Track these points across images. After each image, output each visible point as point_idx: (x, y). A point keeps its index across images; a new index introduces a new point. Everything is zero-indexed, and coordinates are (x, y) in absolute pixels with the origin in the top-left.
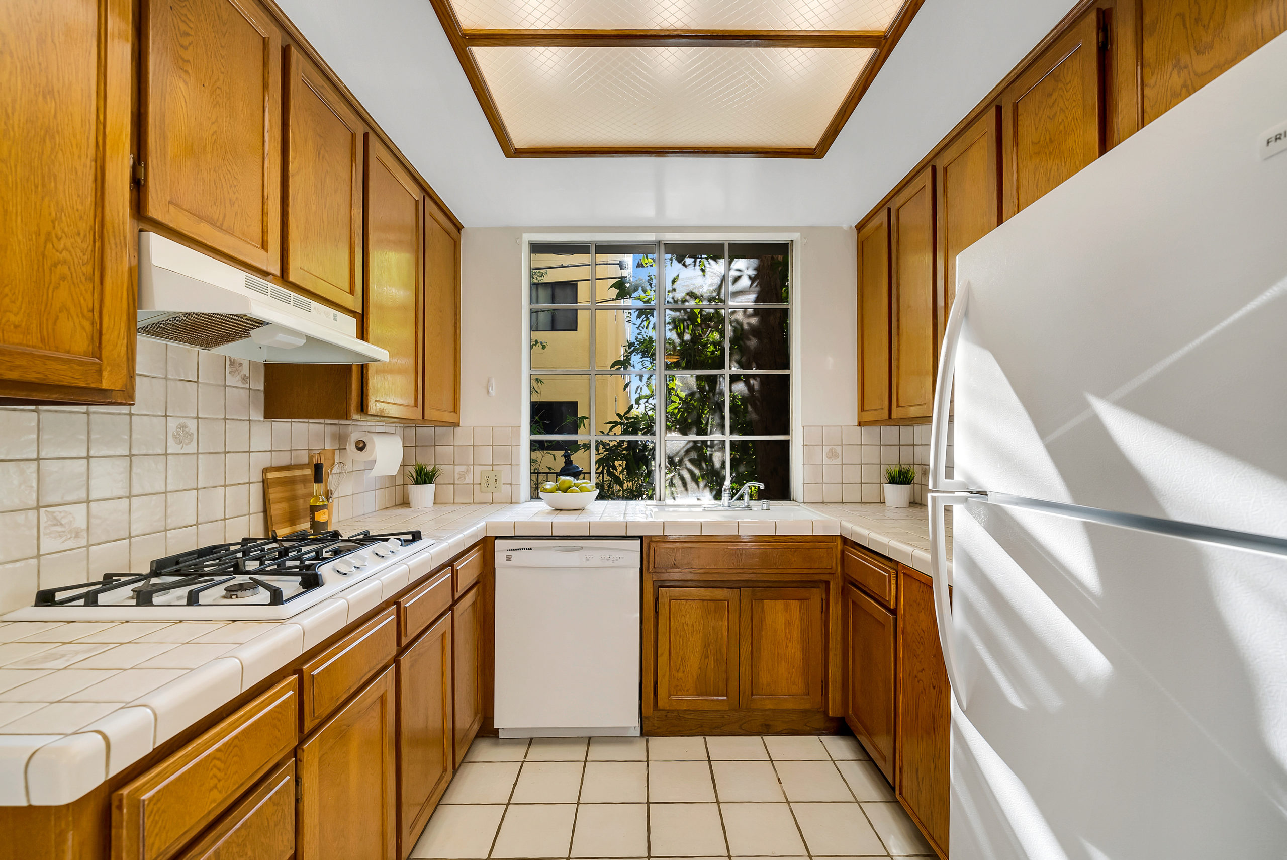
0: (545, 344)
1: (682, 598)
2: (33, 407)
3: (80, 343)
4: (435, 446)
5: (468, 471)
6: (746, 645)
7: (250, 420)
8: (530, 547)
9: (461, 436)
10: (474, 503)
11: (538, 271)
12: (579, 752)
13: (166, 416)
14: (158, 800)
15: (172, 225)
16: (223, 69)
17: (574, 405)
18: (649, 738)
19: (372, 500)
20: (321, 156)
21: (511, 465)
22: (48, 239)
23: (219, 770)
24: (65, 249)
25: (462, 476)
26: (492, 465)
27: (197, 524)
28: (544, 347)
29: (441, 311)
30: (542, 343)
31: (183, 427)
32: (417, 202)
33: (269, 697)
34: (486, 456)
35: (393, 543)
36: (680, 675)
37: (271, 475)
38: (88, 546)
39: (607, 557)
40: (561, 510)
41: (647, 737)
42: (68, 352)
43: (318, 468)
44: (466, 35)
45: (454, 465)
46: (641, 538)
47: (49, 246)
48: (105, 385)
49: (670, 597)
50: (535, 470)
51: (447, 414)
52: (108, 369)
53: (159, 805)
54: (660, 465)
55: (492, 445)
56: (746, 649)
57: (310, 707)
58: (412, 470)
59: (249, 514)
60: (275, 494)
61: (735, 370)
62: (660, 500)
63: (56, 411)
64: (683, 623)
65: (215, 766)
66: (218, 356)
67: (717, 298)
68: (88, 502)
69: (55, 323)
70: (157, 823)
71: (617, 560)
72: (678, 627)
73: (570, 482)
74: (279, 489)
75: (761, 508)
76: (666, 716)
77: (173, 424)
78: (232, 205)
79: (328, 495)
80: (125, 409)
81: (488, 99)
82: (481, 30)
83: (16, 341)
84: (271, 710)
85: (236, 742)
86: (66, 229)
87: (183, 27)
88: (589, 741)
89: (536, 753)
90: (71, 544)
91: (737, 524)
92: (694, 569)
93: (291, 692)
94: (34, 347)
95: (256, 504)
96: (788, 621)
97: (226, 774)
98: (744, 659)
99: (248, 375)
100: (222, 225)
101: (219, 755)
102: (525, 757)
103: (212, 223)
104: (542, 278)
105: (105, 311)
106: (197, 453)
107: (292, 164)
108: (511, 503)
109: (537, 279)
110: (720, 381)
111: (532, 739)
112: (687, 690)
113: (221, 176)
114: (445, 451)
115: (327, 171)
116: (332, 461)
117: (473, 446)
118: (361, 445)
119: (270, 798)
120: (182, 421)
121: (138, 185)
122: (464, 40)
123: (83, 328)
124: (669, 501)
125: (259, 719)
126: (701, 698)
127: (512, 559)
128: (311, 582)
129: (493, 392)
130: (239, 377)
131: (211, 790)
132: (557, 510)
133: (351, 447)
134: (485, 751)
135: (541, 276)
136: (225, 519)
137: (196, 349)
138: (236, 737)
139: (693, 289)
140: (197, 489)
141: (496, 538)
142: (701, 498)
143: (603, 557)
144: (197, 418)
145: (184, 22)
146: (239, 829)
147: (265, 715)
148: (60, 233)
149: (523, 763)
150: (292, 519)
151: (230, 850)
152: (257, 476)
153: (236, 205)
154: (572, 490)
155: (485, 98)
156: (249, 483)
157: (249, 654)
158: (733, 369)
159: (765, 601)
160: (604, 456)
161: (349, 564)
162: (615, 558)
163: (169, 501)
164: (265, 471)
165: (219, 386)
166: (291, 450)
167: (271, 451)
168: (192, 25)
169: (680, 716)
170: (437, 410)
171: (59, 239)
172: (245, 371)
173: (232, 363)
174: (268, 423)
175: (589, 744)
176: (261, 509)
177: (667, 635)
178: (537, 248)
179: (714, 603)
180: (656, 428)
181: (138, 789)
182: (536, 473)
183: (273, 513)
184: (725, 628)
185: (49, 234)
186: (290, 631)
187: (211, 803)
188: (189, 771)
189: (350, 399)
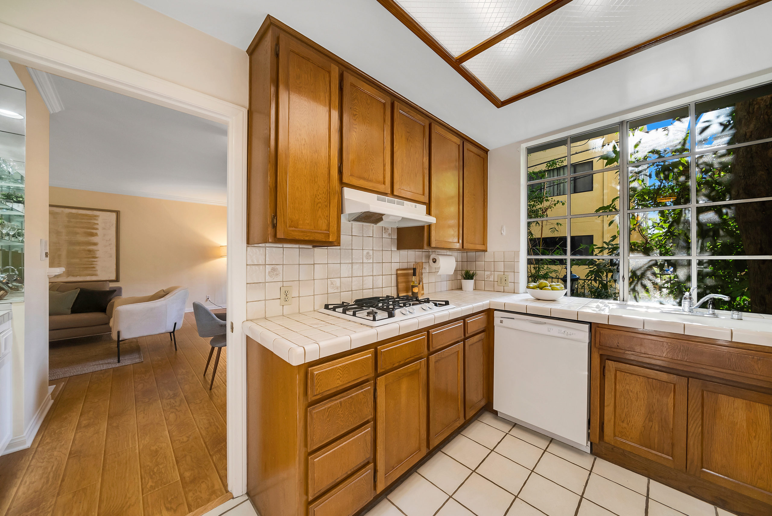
0: (564, 202)
1: (627, 371)
2: (326, 248)
3: (324, 227)
4: (475, 261)
5: (491, 274)
6: (695, 425)
7: (391, 250)
8: (513, 318)
9: (488, 257)
10: (494, 291)
11: (559, 160)
12: (543, 444)
13: (363, 249)
14: (319, 375)
15: (351, 183)
16: (368, 122)
17: (591, 237)
18: (598, 458)
19: (445, 285)
20: (409, 141)
21: (514, 272)
22: (316, 196)
23: (341, 373)
24: (320, 198)
25: (488, 277)
26: (504, 272)
27: (373, 288)
28: (563, 204)
29: (474, 195)
30: (561, 202)
31: (368, 253)
32: (459, 145)
33: (361, 354)
34: (501, 267)
35: (431, 305)
36: (625, 425)
37: (399, 272)
38: (340, 292)
39: (563, 331)
40: (539, 300)
41: (596, 457)
42: (321, 230)
43: (414, 270)
44: (457, 60)
45: (485, 271)
46: (590, 323)
47: (316, 198)
48: (330, 240)
49: (615, 368)
50: (556, 276)
51: (478, 245)
52: (331, 234)
53: (319, 377)
54: (623, 276)
55: (504, 261)
56: (695, 429)
57: (380, 364)
58: (464, 272)
59: (391, 287)
60: (401, 279)
61: (703, 202)
62: (624, 301)
63: (332, 249)
64: (628, 390)
65: (339, 371)
66: (380, 227)
67: (682, 150)
68: (340, 278)
69: (317, 222)
70: (319, 383)
71: (570, 335)
72: (623, 390)
73: (546, 283)
74: (401, 277)
75: (730, 317)
76: (613, 449)
77: (365, 252)
78: (372, 171)
79: (420, 281)
80: (339, 247)
81: (478, 84)
82: (463, 54)
83: (308, 228)
84: (362, 359)
85: (347, 366)
86: (320, 192)
87: (355, 113)
88: (552, 440)
89: (515, 432)
90: (336, 291)
91: (683, 326)
92: (636, 353)
93: (371, 355)
94: (313, 229)
95: (394, 283)
96: (753, 420)
97: (343, 376)
98: (692, 435)
99: (391, 233)
100: (368, 179)
101: (340, 368)
102: (509, 432)
103: (364, 179)
104: (563, 163)
105: (330, 216)
106: (373, 263)
107: (395, 147)
108: (514, 293)
109: (558, 165)
110: (685, 213)
111: (516, 424)
112: (631, 438)
113: (368, 161)
114: (480, 264)
115: (411, 146)
116: (422, 267)
117: (494, 261)
118: (434, 261)
119: (362, 392)
120: (368, 251)
121: (340, 172)
122: (457, 62)
123: (325, 222)
124: (633, 303)
125: (357, 361)
126: (644, 448)
127: (503, 322)
128: (391, 315)
129: (504, 233)
130: (387, 234)
131: (337, 379)
132: (537, 299)
133: (431, 261)
134: (487, 418)
135: (562, 163)
136: (382, 288)
137: (372, 225)
138: (347, 364)
139: (656, 147)
140: (373, 276)
141: (496, 310)
142: (664, 302)
143: (560, 331)
144: (373, 250)
145: (355, 111)
146: (349, 398)
147: (359, 360)
148: (319, 194)
149: (507, 434)
150: (407, 291)
151: (346, 404)
152: (394, 272)
153: (373, 170)
154: (545, 288)
155: (476, 84)
156: (391, 275)
157: (354, 336)
158: (701, 202)
159: (720, 395)
160: (594, 269)
161: (406, 310)
162: (569, 333)
163: (364, 280)
164: (397, 270)
165: (380, 238)
166: (408, 262)
167: (400, 262)
168: (357, 111)
169: (624, 454)
170: (472, 244)
171: (318, 196)
172: (390, 231)
173: (385, 229)
174: (398, 251)
175: (551, 442)
176: (396, 285)
177: (613, 393)
178: (531, 150)
179: (659, 382)
180: (621, 251)
181: (313, 369)
182: (557, 278)
183: (399, 287)
184: (671, 404)
185: (316, 195)
186: (373, 331)
187: (337, 384)
188: (330, 370)
189: (424, 241)
